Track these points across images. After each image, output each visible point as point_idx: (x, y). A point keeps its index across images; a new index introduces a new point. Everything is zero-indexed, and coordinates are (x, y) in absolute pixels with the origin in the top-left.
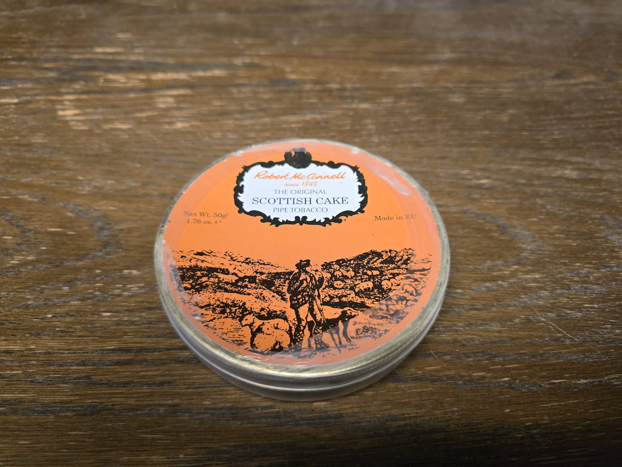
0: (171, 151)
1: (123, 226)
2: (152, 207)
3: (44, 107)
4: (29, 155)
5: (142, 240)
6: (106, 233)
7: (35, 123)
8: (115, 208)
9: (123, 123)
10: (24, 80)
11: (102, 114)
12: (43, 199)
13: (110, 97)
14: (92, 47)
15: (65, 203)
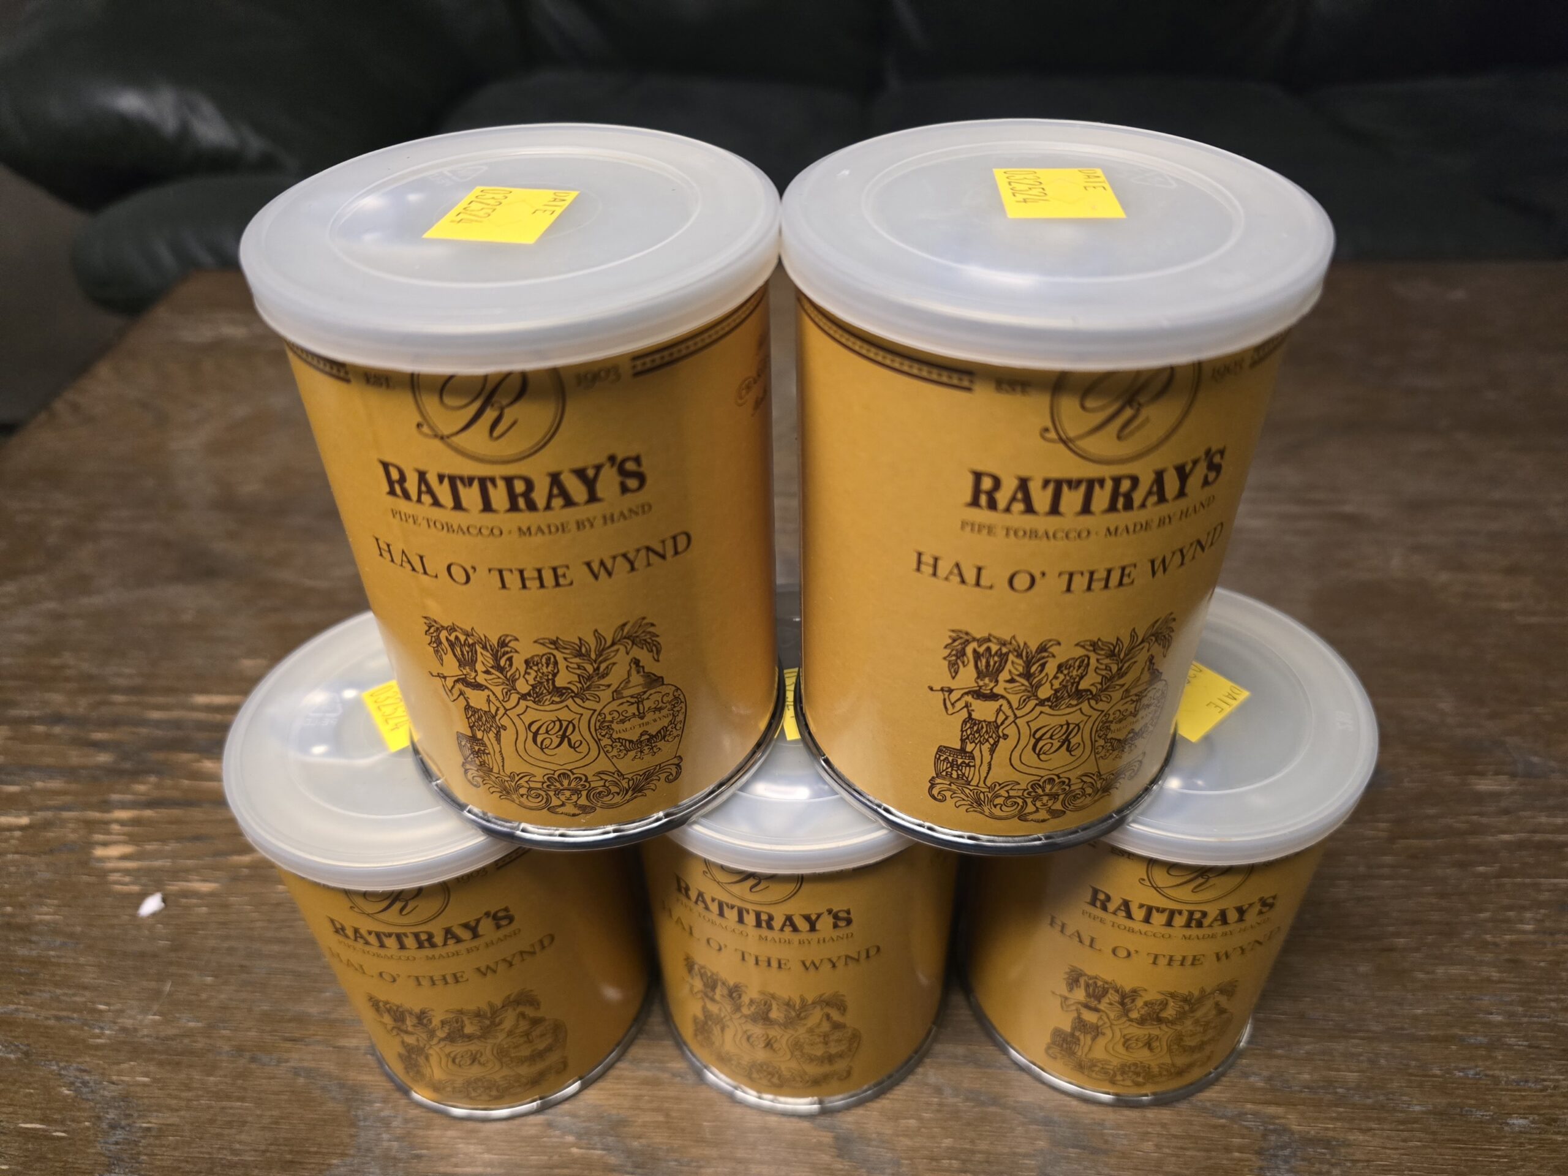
0: (276, 948)
1: (154, 1121)
2: (212, 1079)
3: (72, 837)
4: (22, 951)
5: (177, 1154)
6: (120, 1135)
7: (48, 875)
8: (146, 1079)
9: (205, 880)
10: (49, 772)
11: (174, 856)
12: (27, 1054)
13: (197, 814)
14: (189, 691)
15: (62, 1064)
